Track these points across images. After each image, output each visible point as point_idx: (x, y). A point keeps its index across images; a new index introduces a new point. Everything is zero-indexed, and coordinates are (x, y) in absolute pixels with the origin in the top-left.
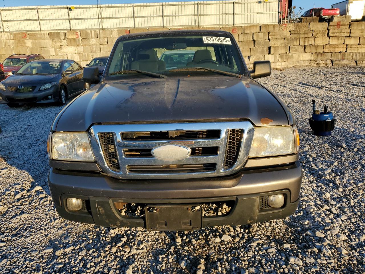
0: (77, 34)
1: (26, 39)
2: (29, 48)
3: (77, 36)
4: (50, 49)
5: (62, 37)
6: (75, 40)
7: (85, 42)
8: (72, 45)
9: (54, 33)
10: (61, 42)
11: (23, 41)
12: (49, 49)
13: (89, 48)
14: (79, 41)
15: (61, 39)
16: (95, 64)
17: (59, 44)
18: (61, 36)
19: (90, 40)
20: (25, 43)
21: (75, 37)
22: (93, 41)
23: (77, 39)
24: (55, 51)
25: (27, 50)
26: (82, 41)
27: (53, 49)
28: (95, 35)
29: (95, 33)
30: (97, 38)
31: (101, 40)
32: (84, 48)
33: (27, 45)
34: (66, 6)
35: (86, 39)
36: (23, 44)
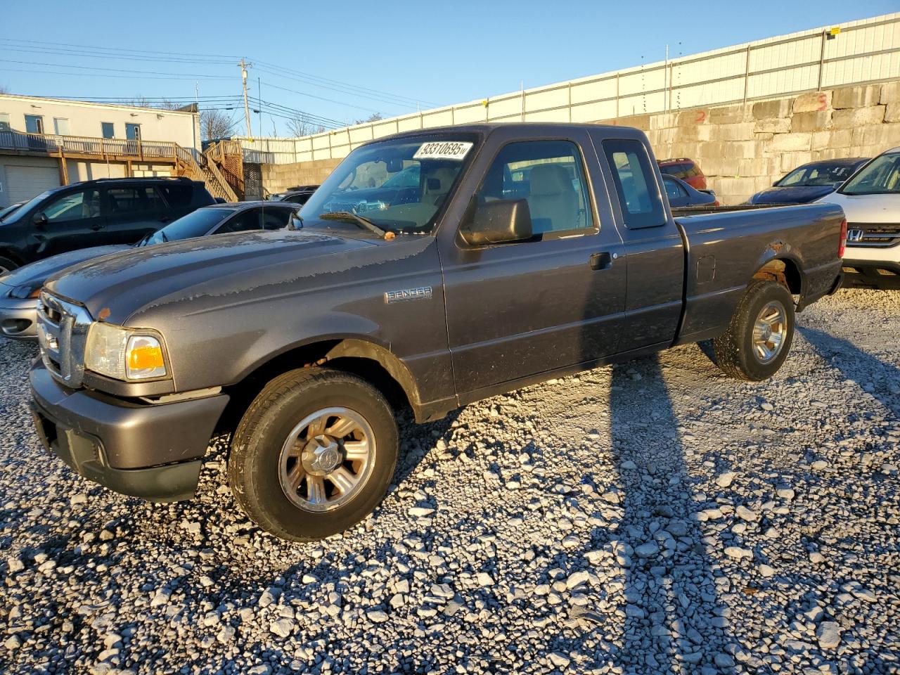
0: (824, 98)
1: (702, 124)
2: (701, 145)
3: (821, 105)
4: (745, 143)
5: (783, 111)
6: (812, 115)
7: (842, 119)
8: (801, 131)
9: (765, 103)
10: (776, 123)
11: (695, 128)
12: (741, 143)
13: (846, 133)
14: (823, 117)
15: (780, 115)
16: (805, 180)
17: (770, 129)
18: (781, 110)
19: (854, 113)
20: (696, 132)
21: (815, 107)
22: (865, 114)
23: (819, 114)
24: (757, 147)
25: (698, 149)
26: (832, 117)
27: (753, 144)
28: (873, 98)
29: (874, 91)
30: (879, 104)
31: (889, 111)
32: (832, 135)
33: (701, 137)
34: (820, 30)
35: (845, 112)
36: (692, 137)
